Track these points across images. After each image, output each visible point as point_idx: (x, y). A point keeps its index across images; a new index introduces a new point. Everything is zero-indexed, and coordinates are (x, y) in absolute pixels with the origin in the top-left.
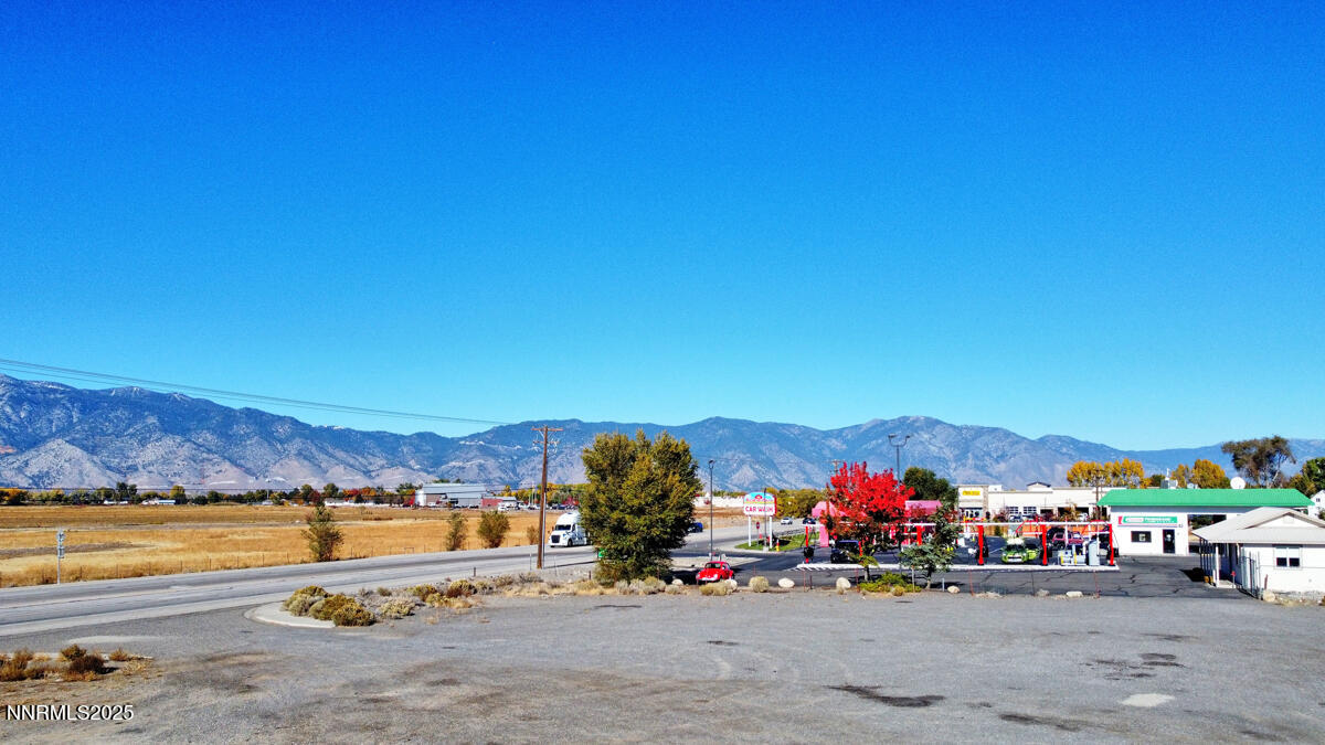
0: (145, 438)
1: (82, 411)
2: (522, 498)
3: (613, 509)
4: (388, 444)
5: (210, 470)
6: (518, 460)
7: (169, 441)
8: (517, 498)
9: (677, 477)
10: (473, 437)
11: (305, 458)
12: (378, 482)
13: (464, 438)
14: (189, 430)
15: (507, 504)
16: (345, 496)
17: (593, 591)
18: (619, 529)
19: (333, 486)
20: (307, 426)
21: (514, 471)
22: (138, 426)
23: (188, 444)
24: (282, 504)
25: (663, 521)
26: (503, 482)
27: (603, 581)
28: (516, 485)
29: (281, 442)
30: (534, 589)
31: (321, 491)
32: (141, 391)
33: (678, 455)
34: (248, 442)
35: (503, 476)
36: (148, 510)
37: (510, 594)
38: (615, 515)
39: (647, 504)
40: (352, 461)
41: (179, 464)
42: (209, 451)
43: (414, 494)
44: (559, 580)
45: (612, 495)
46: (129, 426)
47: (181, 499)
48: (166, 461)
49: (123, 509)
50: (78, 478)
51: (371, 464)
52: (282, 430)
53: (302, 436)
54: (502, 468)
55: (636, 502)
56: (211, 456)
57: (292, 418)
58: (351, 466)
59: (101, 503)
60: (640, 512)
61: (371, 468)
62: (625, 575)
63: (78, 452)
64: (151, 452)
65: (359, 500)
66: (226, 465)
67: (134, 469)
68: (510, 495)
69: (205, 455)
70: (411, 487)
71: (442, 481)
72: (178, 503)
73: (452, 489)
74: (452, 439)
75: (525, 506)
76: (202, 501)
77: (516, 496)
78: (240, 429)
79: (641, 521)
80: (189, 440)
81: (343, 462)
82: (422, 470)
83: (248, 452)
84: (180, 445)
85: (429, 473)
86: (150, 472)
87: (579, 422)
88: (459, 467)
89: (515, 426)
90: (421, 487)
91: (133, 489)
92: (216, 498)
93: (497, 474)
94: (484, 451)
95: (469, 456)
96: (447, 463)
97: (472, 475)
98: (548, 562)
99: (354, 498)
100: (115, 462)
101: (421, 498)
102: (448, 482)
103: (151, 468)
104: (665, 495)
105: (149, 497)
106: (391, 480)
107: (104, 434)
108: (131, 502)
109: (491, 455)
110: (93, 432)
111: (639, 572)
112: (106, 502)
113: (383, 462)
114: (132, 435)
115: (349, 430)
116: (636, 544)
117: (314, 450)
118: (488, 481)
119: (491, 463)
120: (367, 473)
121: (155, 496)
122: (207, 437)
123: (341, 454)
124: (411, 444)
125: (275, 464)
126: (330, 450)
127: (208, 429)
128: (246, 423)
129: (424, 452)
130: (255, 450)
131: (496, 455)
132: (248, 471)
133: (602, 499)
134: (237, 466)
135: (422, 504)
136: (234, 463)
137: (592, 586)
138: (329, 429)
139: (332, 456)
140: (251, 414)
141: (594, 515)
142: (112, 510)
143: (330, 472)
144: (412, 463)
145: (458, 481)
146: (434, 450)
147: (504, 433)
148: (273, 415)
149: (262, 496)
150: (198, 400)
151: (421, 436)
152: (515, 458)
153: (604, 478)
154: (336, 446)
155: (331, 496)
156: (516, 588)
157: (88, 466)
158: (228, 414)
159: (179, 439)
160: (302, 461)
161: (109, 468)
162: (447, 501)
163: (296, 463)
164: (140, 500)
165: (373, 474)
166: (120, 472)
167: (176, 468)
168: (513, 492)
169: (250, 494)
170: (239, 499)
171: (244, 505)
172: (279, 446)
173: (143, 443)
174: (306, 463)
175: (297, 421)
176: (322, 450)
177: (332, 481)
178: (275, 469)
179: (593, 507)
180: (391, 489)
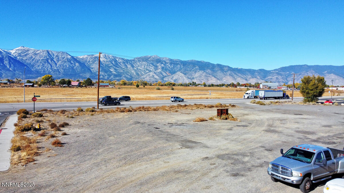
0: (196, 71)
1: (183, 66)
2: (289, 87)
3: (307, 89)
4: (252, 72)
5: (209, 79)
6: (288, 76)
7: (201, 72)
8: (287, 87)
9: (321, 84)
10: (275, 70)
11: (231, 76)
12: (249, 82)
13: (272, 70)
14: (205, 69)
15: (284, 88)
16: (242, 85)
17: (302, 104)
18: (308, 93)
19: (239, 83)
20: (232, 68)
21: (286, 79)
22: (194, 69)
23: (205, 73)
24: (228, 87)
25: (317, 92)
26: (283, 82)
27: (304, 102)
28: (287, 83)
29: (226, 72)
30: (291, 103)
31: (236, 84)
32: (195, 61)
33: (322, 80)
34: (218, 72)
35: (283, 80)
36: (199, 88)
37: (286, 103)
38: (307, 91)
39: (313, 89)
40: (242, 77)
41: (203, 77)
42: (209, 74)
43: (259, 85)
44: (296, 102)
45: (307, 87)
46: (192, 69)
47: (205, 85)
48: (200, 77)
49: (194, 87)
50: (183, 81)
51: (247, 77)
52: (225, 69)
53: (230, 70)
54: (283, 78)
55: (311, 88)
56: (210, 75)
57: (228, 66)
58: (242, 78)
59: (189, 86)
60: (312, 90)
61: (247, 78)
62: (309, 101)
63: (183, 75)
64: (197, 75)
65: (246, 86)
66: (213, 77)
67: (193, 78)
68: (285, 86)
69: (208, 75)
70: (258, 83)
71: (266, 82)
72: (204, 86)
73: (269, 84)
74: (269, 71)
75: (289, 89)
76: (209, 86)
77: (287, 86)
78: (216, 69)
79: (312, 92)
80: (205, 72)
81: (240, 77)
82: (260, 79)
83: (218, 75)
84: (203, 73)
85: (262, 80)
86: (197, 79)
87: (307, 65)
88: (271, 78)
89: (287, 67)
90: (261, 83)
91: (195, 83)
92: (213, 85)
93: (281, 80)
94: (278, 74)
95: (274, 75)
96: (267, 77)
97: (274, 80)
98: (293, 100)
99: (244, 86)
100: (190, 77)
101: (261, 86)
102: (268, 82)
103: (197, 78)
104: (317, 87)
105: (199, 85)
106: (253, 82)
107: (187, 71)
108: (195, 86)
109: (279, 75)
110: (185, 70)
111: (312, 101)
112: (190, 86)
113: (251, 77)
114: (193, 71)
115: (242, 69)
116: (311, 96)
117: (233, 74)
118: (279, 82)
119: (280, 77)
120: (246, 80)
121: (200, 85)
122: (209, 71)
123: (240, 75)
124: (258, 72)
125: (224, 77)
126: (237, 74)
127: (209, 69)
128: (217, 67)
129: (261, 74)
130: (219, 74)
131: (281, 75)
132: (218, 79)
133: (304, 87)
134: (215, 78)
135: (261, 88)
136: (215, 77)
137: (302, 103)
138: (237, 68)
139: (238, 75)
140: (219, 65)
141: (303, 91)
142: (192, 87)
143: (237, 79)
144: (258, 77)
145: (271, 82)
146: (264, 73)
147: (283, 69)
148: (224, 65)
149: (223, 85)
150: (207, 62)
151: (260, 70)
152: (287, 76)
153: (305, 84)
154: (239, 73)
155: (239, 85)
156: (287, 103)
157: (185, 78)
158: (213, 65)
159: (203, 71)
160: (230, 76)
161: (189, 78)
162: (268, 87)
163: (229, 77)
164: (197, 86)
165: (248, 80)
166: (191, 79)
167: (202, 78)
168: (286, 85)
169: (220, 85)
170: (218, 86)
171: (219, 87)
172: (225, 73)
173: (195, 72)
174: (231, 77)
175: (229, 67)
176: (235, 74)
177: (238, 82)
178: (224, 78)
179: (303, 89)
180: (253, 84)
